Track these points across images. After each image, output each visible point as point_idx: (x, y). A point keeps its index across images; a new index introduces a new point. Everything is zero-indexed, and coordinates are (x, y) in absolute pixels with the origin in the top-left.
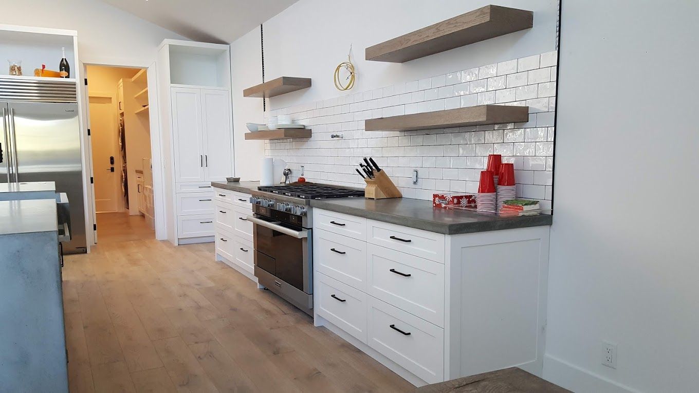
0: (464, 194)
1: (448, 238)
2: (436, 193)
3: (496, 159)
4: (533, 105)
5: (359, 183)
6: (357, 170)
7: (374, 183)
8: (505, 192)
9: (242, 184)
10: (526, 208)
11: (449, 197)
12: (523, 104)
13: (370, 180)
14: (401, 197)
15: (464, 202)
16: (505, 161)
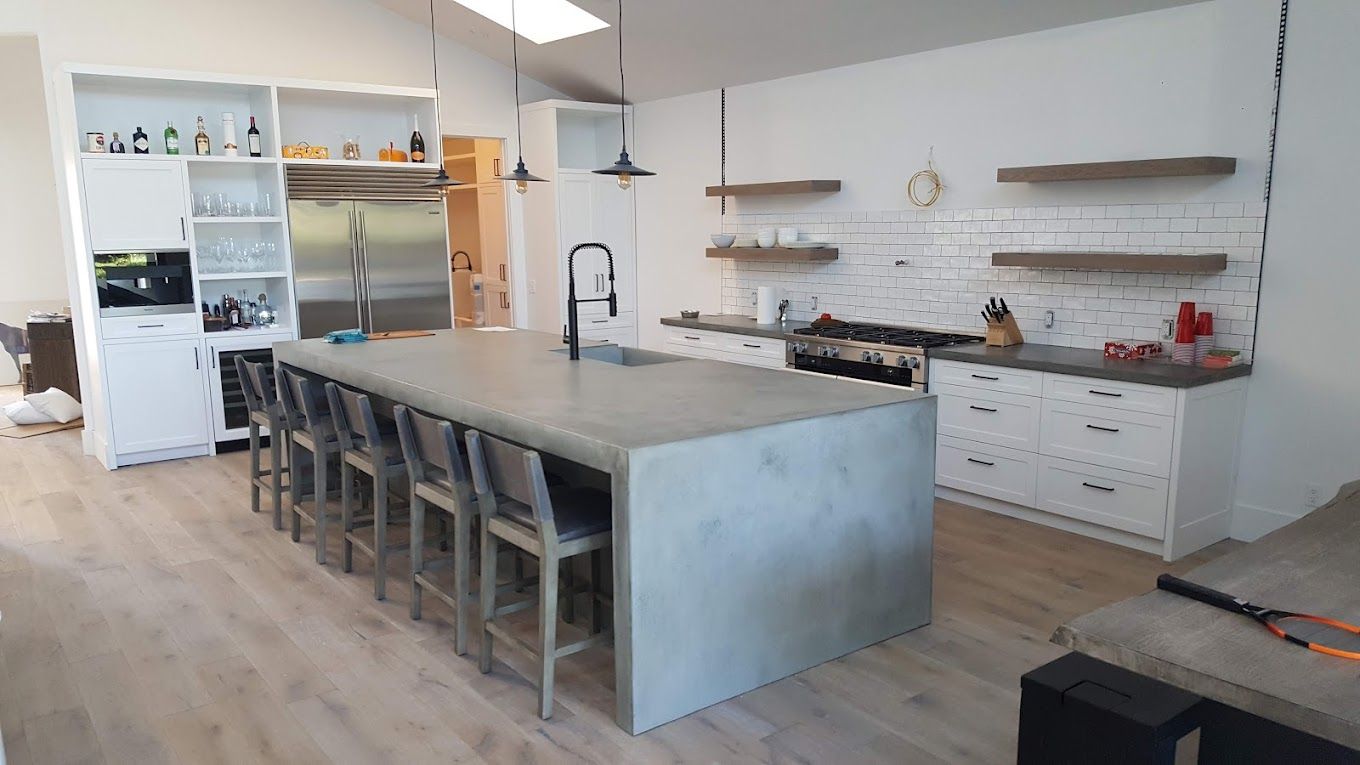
0: (1146, 344)
1: (1182, 393)
2: (1109, 341)
3: (1188, 307)
4: (1232, 254)
5: (978, 326)
6: (983, 313)
7: (1003, 328)
8: (1203, 341)
9: (701, 320)
10: (1234, 359)
11: (1133, 346)
12: (1219, 251)
13: (998, 324)
14: (1022, 343)
15: (1147, 350)
16: (1198, 310)
